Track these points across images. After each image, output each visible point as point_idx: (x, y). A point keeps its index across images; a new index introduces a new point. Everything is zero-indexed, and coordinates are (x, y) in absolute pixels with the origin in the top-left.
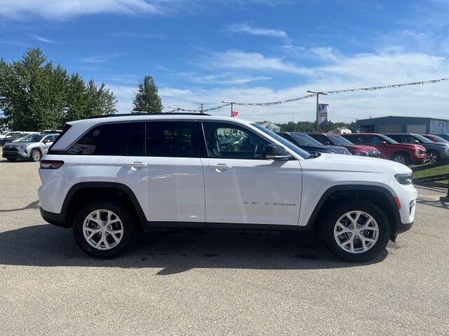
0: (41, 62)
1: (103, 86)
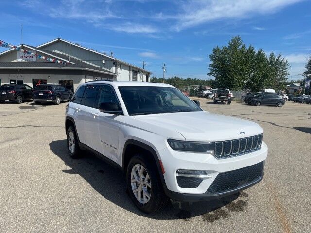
0: (239, 45)
1: (280, 56)
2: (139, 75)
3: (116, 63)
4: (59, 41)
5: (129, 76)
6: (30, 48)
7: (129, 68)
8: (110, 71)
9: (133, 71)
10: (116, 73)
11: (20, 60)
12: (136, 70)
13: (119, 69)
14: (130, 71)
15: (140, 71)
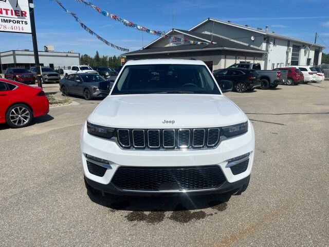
2: (302, 51)
3: (268, 39)
4: (209, 21)
5: (287, 53)
6: (179, 32)
7: (288, 42)
8: (260, 48)
9: (294, 46)
10: (267, 50)
11: (171, 45)
12: (298, 45)
13: (271, 45)
14: (288, 46)
15: (304, 45)
